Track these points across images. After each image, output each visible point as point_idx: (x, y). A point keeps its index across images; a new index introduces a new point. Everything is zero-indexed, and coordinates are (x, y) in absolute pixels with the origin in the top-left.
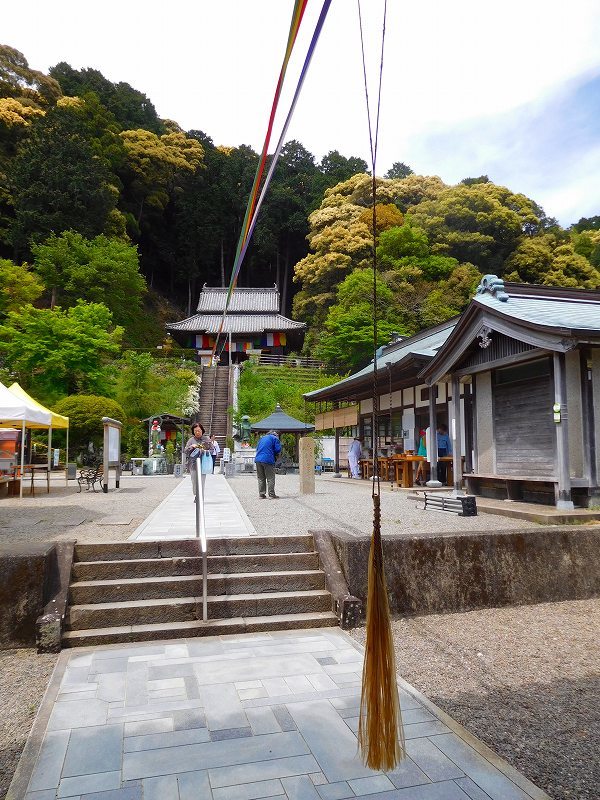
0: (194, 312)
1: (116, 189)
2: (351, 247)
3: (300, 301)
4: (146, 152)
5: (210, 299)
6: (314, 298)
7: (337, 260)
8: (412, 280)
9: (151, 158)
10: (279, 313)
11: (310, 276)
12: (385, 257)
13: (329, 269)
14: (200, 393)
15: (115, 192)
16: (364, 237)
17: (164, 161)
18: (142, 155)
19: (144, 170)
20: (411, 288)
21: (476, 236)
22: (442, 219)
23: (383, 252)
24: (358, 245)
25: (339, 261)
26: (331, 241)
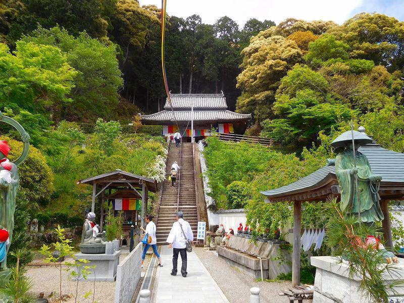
0: (163, 109)
1: (106, 22)
2: (284, 56)
3: (243, 100)
4: (130, 8)
5: (175, 101)
6: (256, 96)
7: (275, 64)
8: (342, 73)
9: (134, 12)
10: (227, 109)
11: (251, 80)
12: (314, 59)
13: (269, 71)
14: (167, 163)
15: (105, 24)
16: (293, 48)
17: (143, 15)
18: (127, 10)
19: (128, 19)
20: (343, 79)
21: (386, 44)
22: (356, 34)
23: (313, 56)
24: (291, 53)
25: (276, 65)
26: (267, 53)
